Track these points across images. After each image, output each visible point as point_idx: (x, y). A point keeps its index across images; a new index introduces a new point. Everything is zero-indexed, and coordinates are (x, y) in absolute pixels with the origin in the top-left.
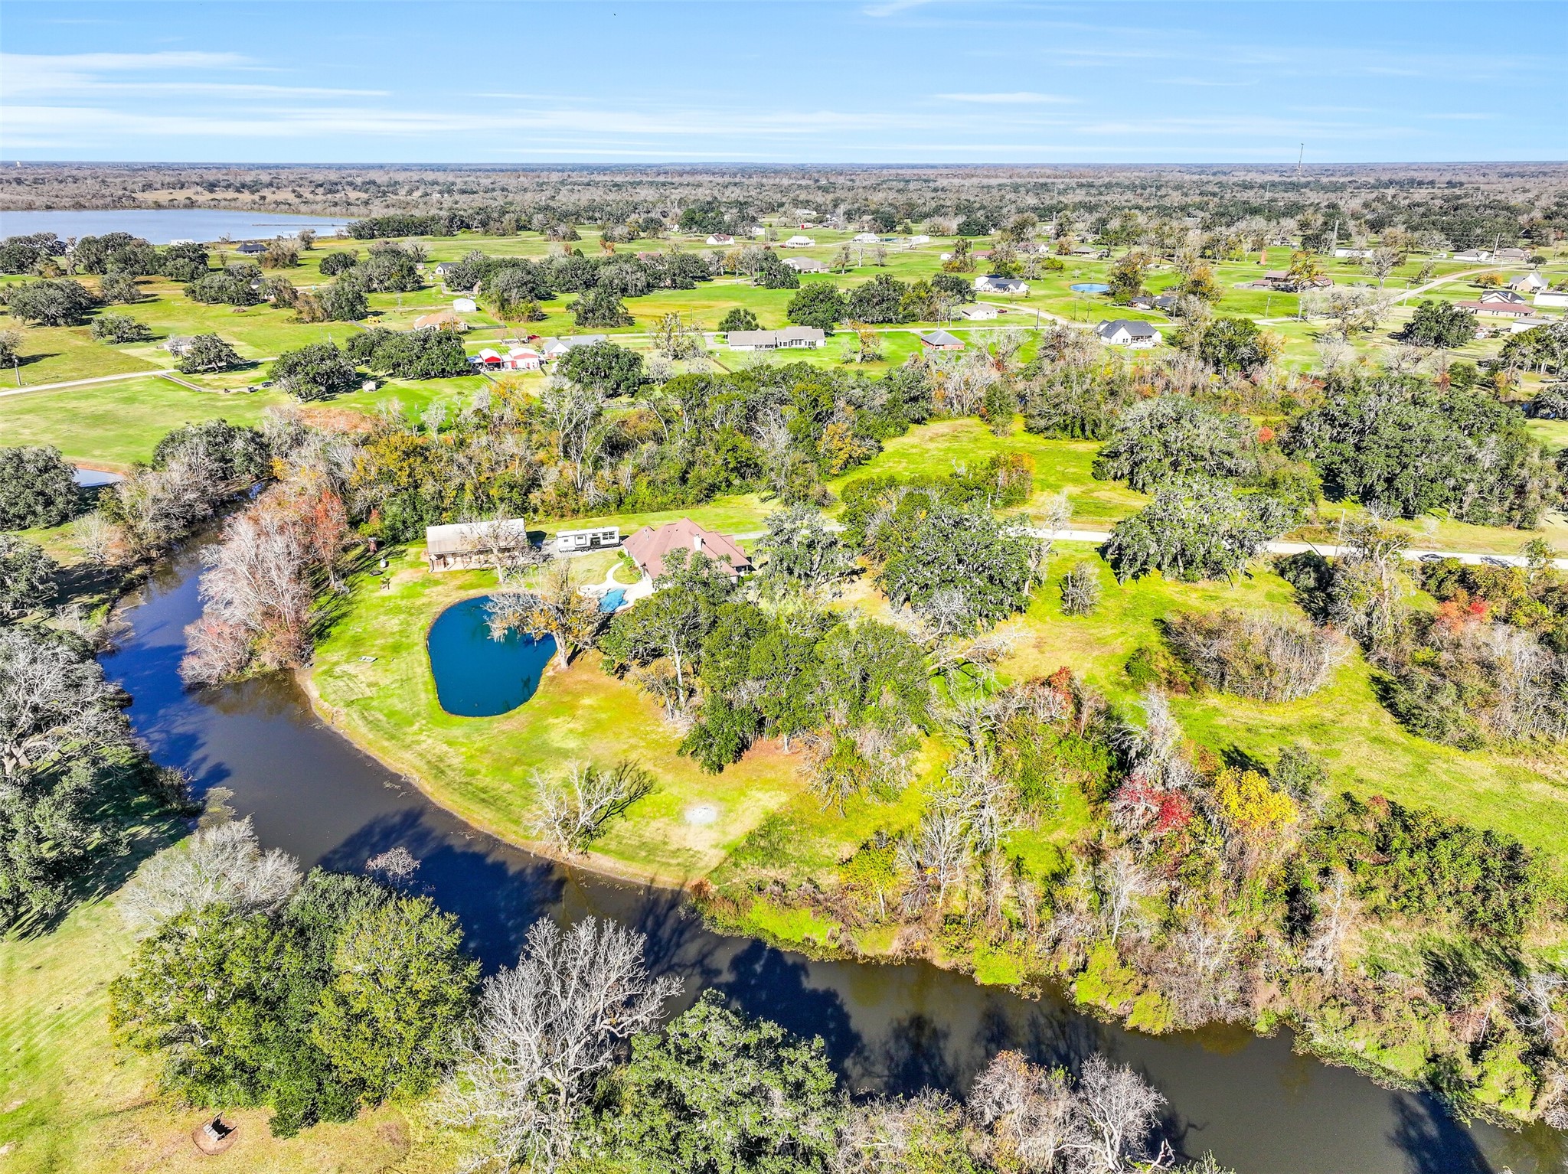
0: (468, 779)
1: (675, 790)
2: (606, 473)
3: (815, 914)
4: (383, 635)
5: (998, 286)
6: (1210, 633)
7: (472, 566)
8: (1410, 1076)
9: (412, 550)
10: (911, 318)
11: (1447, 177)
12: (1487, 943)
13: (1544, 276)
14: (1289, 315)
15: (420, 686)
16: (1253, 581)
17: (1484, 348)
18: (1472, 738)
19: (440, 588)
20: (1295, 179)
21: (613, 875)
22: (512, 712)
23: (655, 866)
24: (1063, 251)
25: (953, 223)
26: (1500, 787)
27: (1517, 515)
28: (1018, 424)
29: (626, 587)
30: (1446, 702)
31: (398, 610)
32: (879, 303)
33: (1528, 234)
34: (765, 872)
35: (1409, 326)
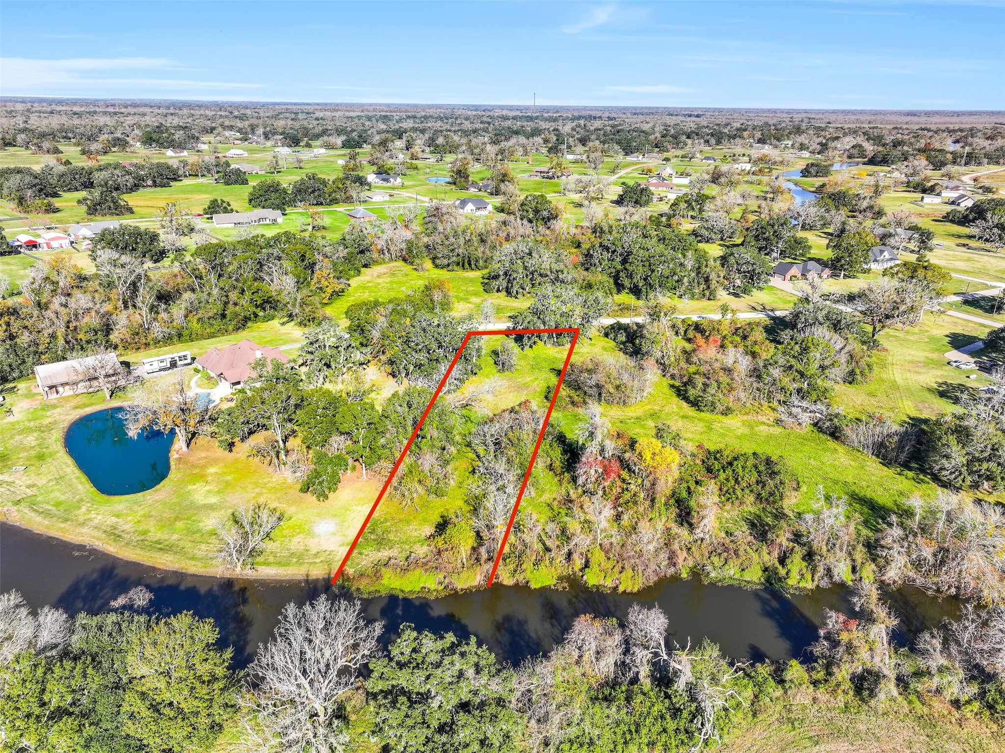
0: (143, 537)
1: (300, 516)
2: (163, 315)
3: (426, 571)
4: (24, 449)
5: (384, 180)
6: (589, 371)
7: (79, 391)
8: (757, 581)
9: (22, 385)
10: (334, 201)
11: (606, 115)
12: (769, 509)
13: (673, 168)
14: (555, 192)
15: (74, 481)
16: (593, 342)
17: (659, 208)
18: (728, 409)
19: (59, 410)
20: (529, 114)
21: (278, 578)
22: (158, 487)
23: (306, 566)
24: (414, 157)
25: (339, 141)
26: (747, 431)
27: (707, 293)
28: (428, 264)
29: (209, 391)
30: (713, 392)
31: (30, 430)
32: (313, 192)
33: (657, 146)
34: (380, 554)
35: (621, 196)
